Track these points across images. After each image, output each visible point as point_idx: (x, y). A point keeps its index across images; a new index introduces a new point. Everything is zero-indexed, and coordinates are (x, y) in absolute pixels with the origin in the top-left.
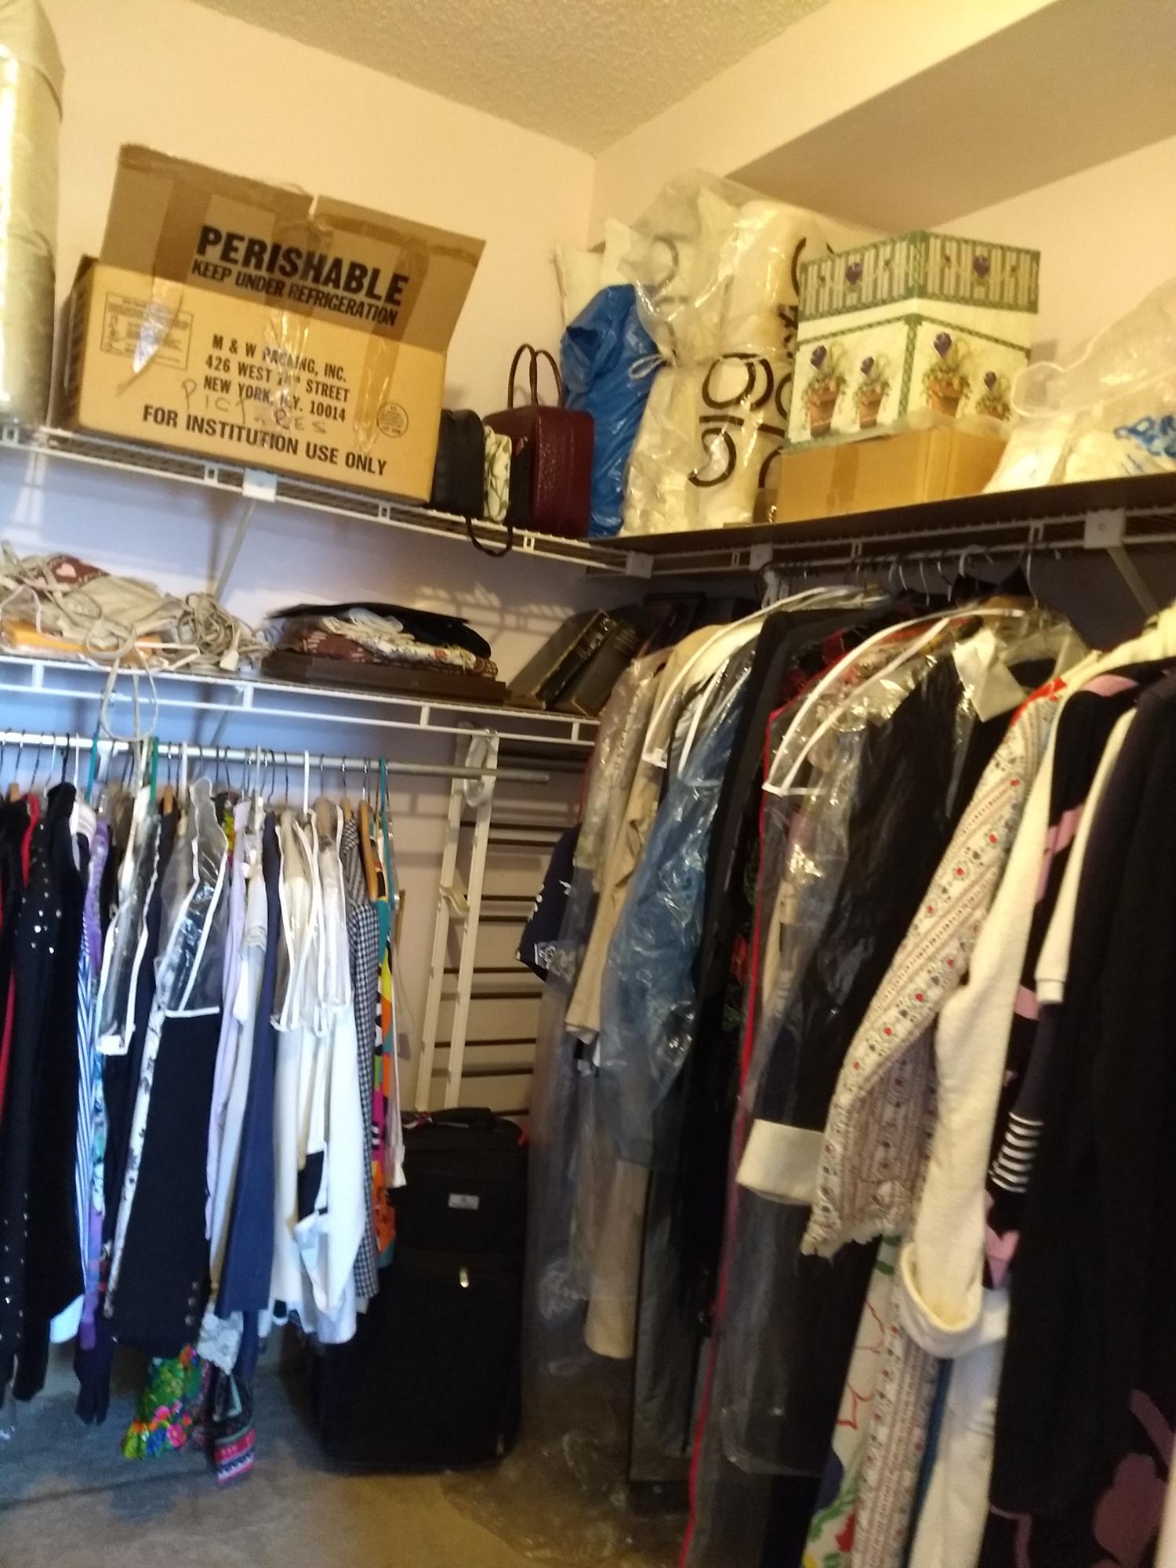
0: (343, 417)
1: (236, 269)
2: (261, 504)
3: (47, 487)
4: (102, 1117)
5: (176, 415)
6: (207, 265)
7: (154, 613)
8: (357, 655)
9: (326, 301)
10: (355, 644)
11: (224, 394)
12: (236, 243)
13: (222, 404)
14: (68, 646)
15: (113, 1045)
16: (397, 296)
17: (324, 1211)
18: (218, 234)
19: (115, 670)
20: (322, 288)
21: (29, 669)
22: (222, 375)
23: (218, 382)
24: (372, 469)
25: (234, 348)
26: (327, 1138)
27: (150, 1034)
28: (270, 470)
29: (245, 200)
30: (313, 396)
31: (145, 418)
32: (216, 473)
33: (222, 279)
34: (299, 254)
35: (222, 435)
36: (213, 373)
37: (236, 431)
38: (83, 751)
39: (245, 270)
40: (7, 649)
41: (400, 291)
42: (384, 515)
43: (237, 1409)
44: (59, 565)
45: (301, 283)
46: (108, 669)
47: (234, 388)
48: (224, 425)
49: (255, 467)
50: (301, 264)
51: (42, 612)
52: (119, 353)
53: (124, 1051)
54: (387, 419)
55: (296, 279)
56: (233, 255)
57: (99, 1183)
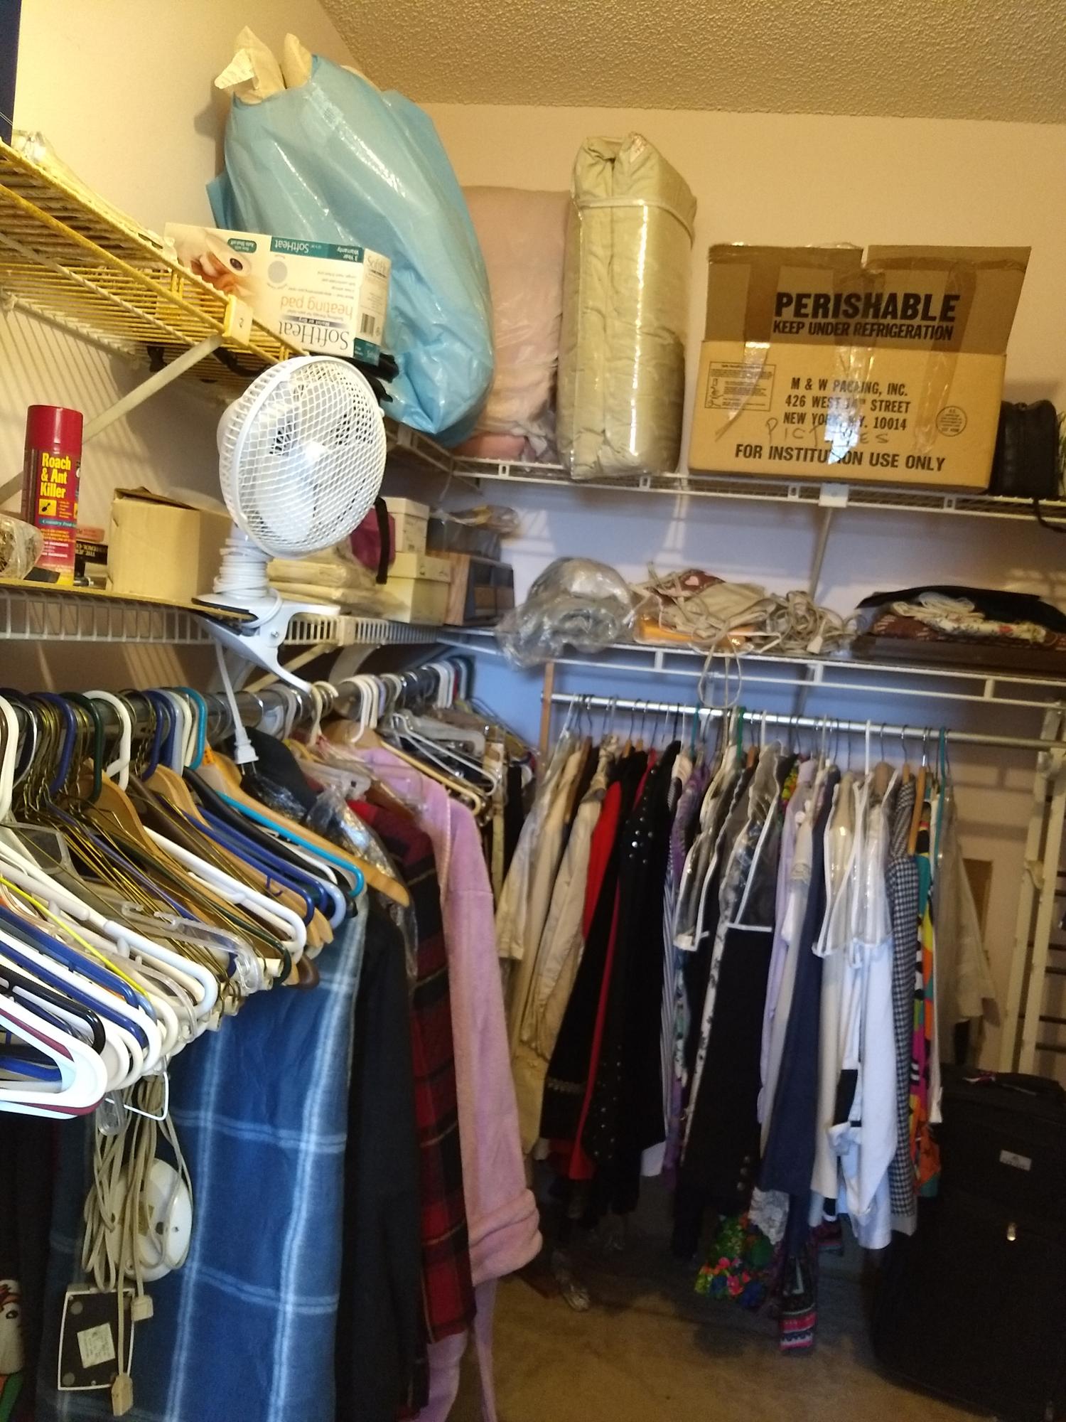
0: (904, 426)
1: (807, 321)
2: (837, 511)
3: (689, 519)
4: (683, 1000)
5: (761, 448)
6: (785, 323)
7: (749, 608)
8: (923, 634)
9: (886, 331)
10: (922, 624)
11: (800, 425)
12: (804, 301)
13: (798, 433)
14: (681, 637)
15: (686, 943)
16: (950, 314)
17: (857, 1124)
18: (789, 296)
19: (710, 654)
20: (882, 321)
21: (653, 655)
22: (799, 409)
23: (796, 416)
24: (931, 466)
25: (809, 386)
26: (861, 1059)
27: (717, 940)
28: (842, 481)
29: (808, 265)
30: (877, 413)
31: (737, 455)
32: (798, 491)
33: (797, 332)
34: (858, 298)
35: (798, 459)
36: (792, 409)
37: (809, 453)
38: (689, 716)
39: (814, 321)
40: (638, 641)
41: (952, 309)
42: (949, 506)
43: (800, 1290)
44: (688, 578)
45: (863, 321)
46: (706, 653)
47: (809, 419)
48: (799, 449)
49: (829, 480)
50: (860, 305)
51: (663, 611)
52: (719, 407)
53: (694, 949)
54: (949, 421)
55: (858, 318)
56: (803, 311)
57: (680, 1055)
